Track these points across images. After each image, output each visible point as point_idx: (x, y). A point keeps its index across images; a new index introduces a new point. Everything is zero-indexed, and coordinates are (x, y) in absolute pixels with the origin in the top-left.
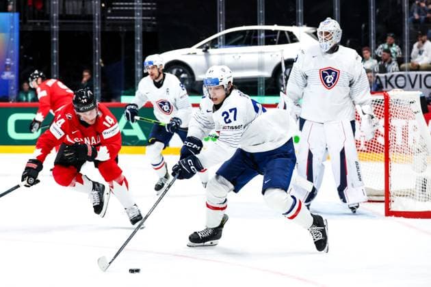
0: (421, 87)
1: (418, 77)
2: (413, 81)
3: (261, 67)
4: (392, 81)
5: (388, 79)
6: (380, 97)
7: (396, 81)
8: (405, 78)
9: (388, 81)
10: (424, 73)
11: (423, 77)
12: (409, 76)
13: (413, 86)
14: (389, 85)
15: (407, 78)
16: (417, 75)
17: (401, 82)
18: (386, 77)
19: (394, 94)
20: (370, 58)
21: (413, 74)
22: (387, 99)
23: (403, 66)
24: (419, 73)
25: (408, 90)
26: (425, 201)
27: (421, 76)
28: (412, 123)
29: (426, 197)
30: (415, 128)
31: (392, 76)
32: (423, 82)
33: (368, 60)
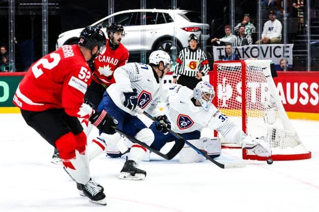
0: (271, 56)
1: (269, 48)
2: (265, 53)
3: (143, 42)
4: (248, 52)
5: (245, 50)
6: (239, 64)
7: (251, 52)
8: (258, 50)
9: (244, 52)
10: (274, 46)
11: (273, 49)
12: (261, 48)
13: (265, 56)
14: (245, 55)
15: (260, 50)
16: (268, 47)
17: (255, 53)
18: (243, 49)
19: (249, 62)
20: (231, 34)
21: (265, 46)
22: (244, 66)
25: (261, 59)
26: (275, 147)
27: (271, 47)
28: (264, 85)
29: (275, 144)
30: (267, 89)
31: (248, 48)
32: (273, 53)
33: (229, 35)
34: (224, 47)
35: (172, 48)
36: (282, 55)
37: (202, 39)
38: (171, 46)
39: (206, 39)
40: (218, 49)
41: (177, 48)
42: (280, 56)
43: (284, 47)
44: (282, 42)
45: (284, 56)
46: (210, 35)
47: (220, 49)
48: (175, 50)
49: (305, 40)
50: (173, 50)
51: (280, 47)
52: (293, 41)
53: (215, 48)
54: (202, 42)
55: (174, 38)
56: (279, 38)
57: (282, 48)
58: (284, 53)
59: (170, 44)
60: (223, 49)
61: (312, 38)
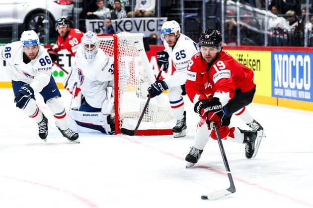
0: (144, 30)
1: (143, 22)
2: (138, 26)
3: (15, 15)
4: (122, 25)
5: (118, 24)
6: (111, 38)
7: (124, 25)
8: (132, 23)
9: (118, 26)
10: (147, 19)
11: (146, 22)
12: (135, 21)
13: (138, 29)
14: (118, 29)
15: (134, 23)
16: (141, 21)
17: (128, 26)
18: (116, 22)
19: (121, 35)
20: (104, 8)
21: (138, 20)
22: (116, 40)
23: (129, 13)
24: (143, 19)
25: (135, 32)
26: (148, 121)
27: (144, 21)
29: (148, 119)
31: (121, 21)
32: (146, 26)
33: (102, 9)
34: (97, 20)
35: (44, 21)
36: (156, 28)
37: (74, 12)
38: (43, 19)
39: (79, 13)
40: (91, 22)
41: (50, 22)
42: (154, 30)
43: (157, 21)
44: (156, 16)
45: (157, 30)
46: (83, 8)
47: (93, 23)
48: (47, 23)
49: (179, 14)
50: (45, 23)
51: (153, 21)
52: (167, 14)
53: (88, 22)
54: (74, 16)
55: (46, 12)
56: (152, 12)
57: (156, 22)
58: (157, 27)
59: (42, 17)
60: (95, 22)
61: (186, 12)
